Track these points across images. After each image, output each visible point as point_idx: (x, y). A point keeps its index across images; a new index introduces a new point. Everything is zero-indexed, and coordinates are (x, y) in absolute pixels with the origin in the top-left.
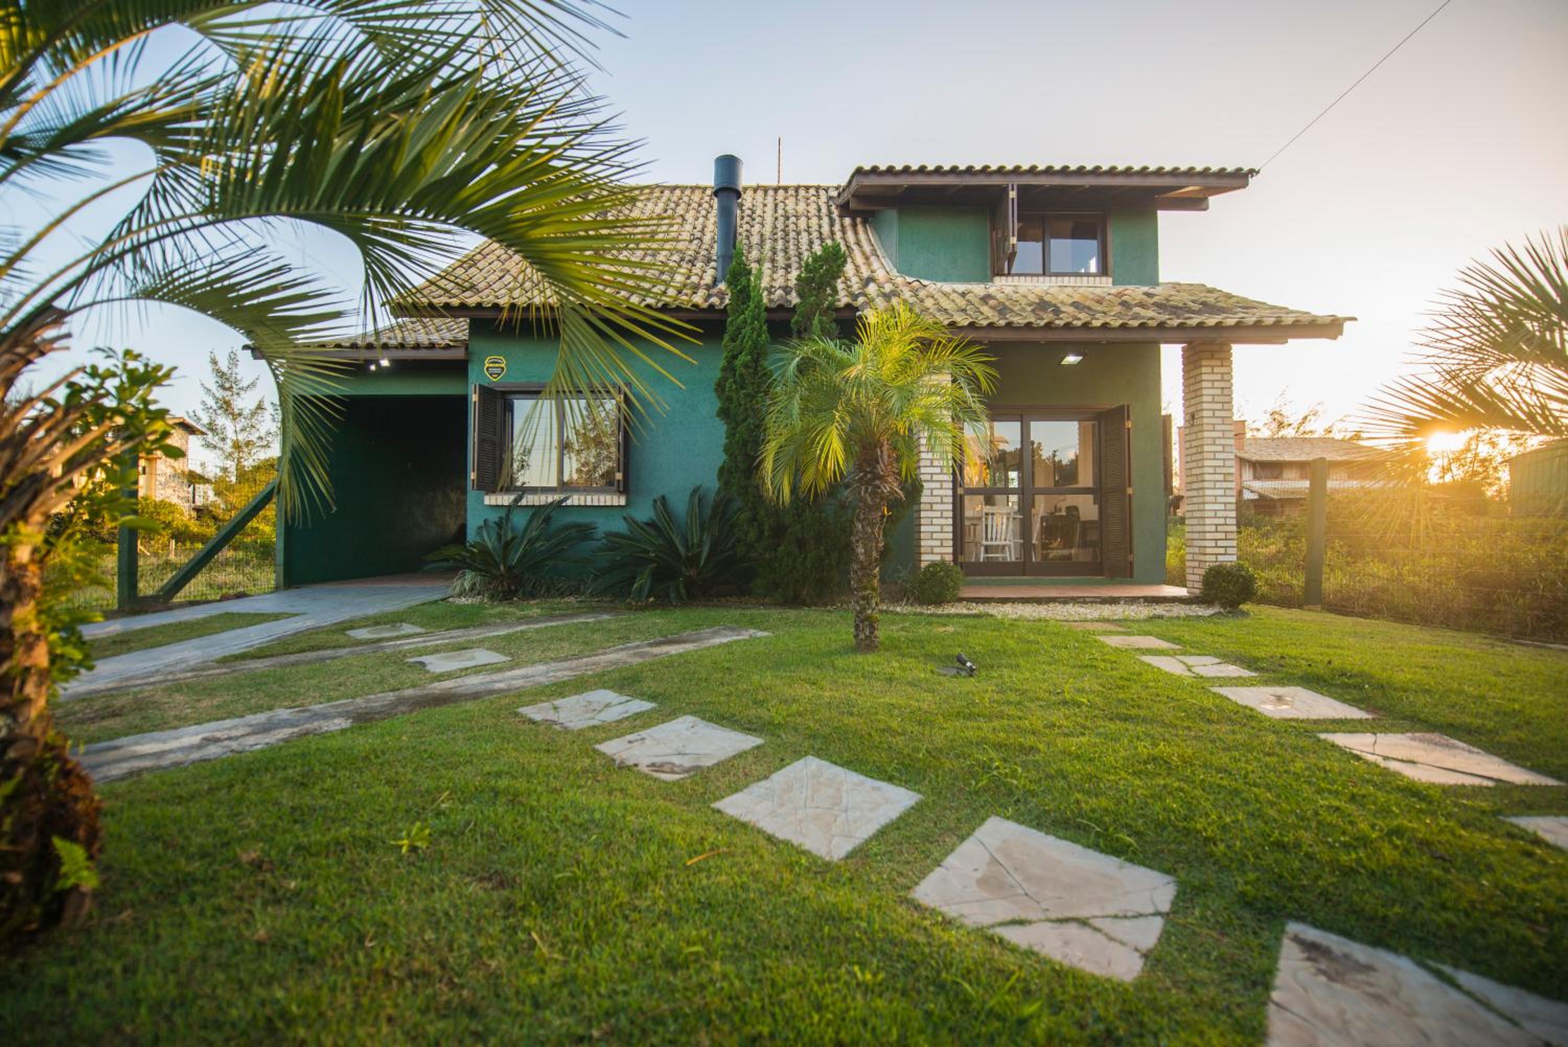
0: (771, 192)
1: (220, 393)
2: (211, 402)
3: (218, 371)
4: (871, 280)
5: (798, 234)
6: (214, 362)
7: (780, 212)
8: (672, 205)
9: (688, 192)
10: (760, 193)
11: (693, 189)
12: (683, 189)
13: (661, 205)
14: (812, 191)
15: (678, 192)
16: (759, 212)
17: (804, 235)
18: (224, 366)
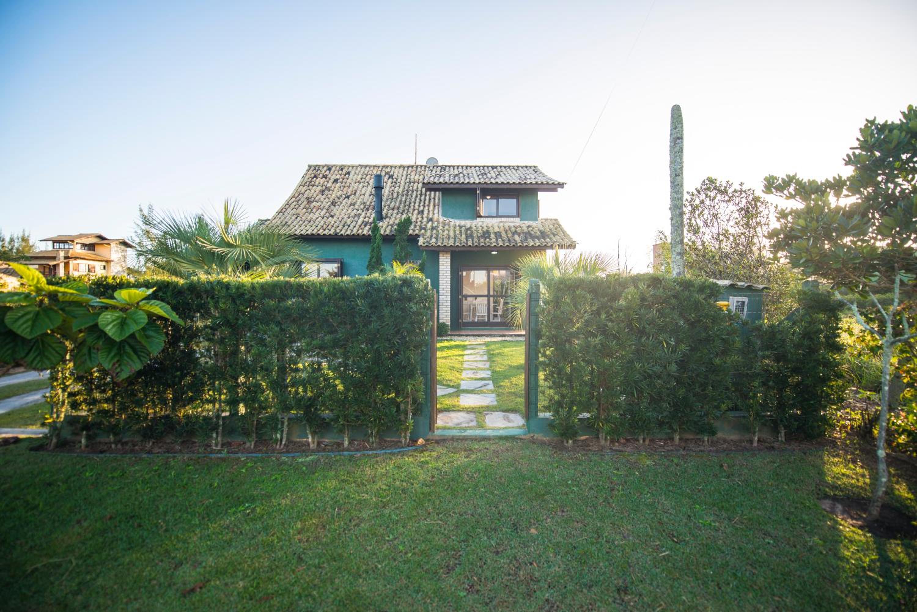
0: (406, 169)
1: (144, 227)
2: (140, 232)
3: (143, 215)
4: (431, 220)
5: (413, 192)
6: (141, 210)
7: (408, 180)
8: (365, 176)
9: (372, 169)
10: (402, 169)
11: (374, 166)
12: (370, 166)
13: (360, 176)
14: (423, 168)
15: (368, 168)
16: (399, 180)
17: (415, 192)
18: (146, 212)
